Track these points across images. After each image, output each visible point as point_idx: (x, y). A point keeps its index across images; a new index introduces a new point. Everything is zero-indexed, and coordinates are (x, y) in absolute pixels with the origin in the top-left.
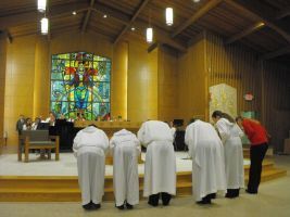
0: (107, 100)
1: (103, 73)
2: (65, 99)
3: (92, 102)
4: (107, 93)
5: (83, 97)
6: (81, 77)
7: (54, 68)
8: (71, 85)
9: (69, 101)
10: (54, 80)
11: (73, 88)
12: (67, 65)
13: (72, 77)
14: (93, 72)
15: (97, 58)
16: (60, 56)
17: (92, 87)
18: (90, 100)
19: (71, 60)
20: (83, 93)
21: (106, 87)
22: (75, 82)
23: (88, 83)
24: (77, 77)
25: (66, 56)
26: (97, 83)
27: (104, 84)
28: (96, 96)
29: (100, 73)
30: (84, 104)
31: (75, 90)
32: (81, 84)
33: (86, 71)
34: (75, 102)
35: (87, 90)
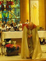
4: (18, 13)
5: (6, 16)
6: (5, 6)
17: (11, 11)
20: (6, 14)
21: (18, 11)
24: (3, 6)
26: (13, 9)
27: (17, 9)
28: (13, 16)
29: (15, 3)
30: (7, 20)
31: (2, 13)
32: (5, 10)
33: (7, 3)
34: (3, 19)
35: (8, 13)
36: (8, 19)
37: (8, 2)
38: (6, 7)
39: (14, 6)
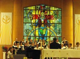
0: (60, 35)
1: (57, 18)
2: (32, 35)
3: (50, 37)
5: (44, 33)
6: (42, 20)
7: (25, 15)
8: (36, 26)
9: (35, 36)
10: (26, 23)
11: (37, 28)
12: (34, 13)
13: (37, 20)
14: (50, 17)
15: (53, 8)
16: (29, 8)
17: (49, 27)
18: (48, 35)
19: (36, 10)
20: (44, 31)
21: (59, 27)
22: (39, 24)
23: (47, 24)
24: (40, 21)
25: (32, 8)
26: (53, 24)
27: (57, 25)
28: (52, 33)
29: (55, 18)
30: (45, 38)
31: (39, 29)
32: (43, 25)
33: (45, 17)
34: (39, 37)
35: (47, 29)
36: (47, 37)
39: (53, 21)
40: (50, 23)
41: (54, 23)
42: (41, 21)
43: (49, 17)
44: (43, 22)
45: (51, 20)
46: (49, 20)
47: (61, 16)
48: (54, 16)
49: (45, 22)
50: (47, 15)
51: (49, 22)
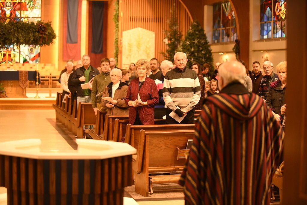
1: (33, 7)
6: (8, 13)
14: (21, 6)
29: (29, 7)
33: (13, 6)
37: (14, 3)
38: (11, 14)
39: (26, 12)
40: (21, 17)
41: (28, 17)
42: (5, 14)
43: (19, 6)
44: (9, 16)
45: (22, 12)
46: (19, 11)
47: (40, 3)
48: (28, 4)
49: (13, 16)
50: (15, 3)
51: (19, 16)
